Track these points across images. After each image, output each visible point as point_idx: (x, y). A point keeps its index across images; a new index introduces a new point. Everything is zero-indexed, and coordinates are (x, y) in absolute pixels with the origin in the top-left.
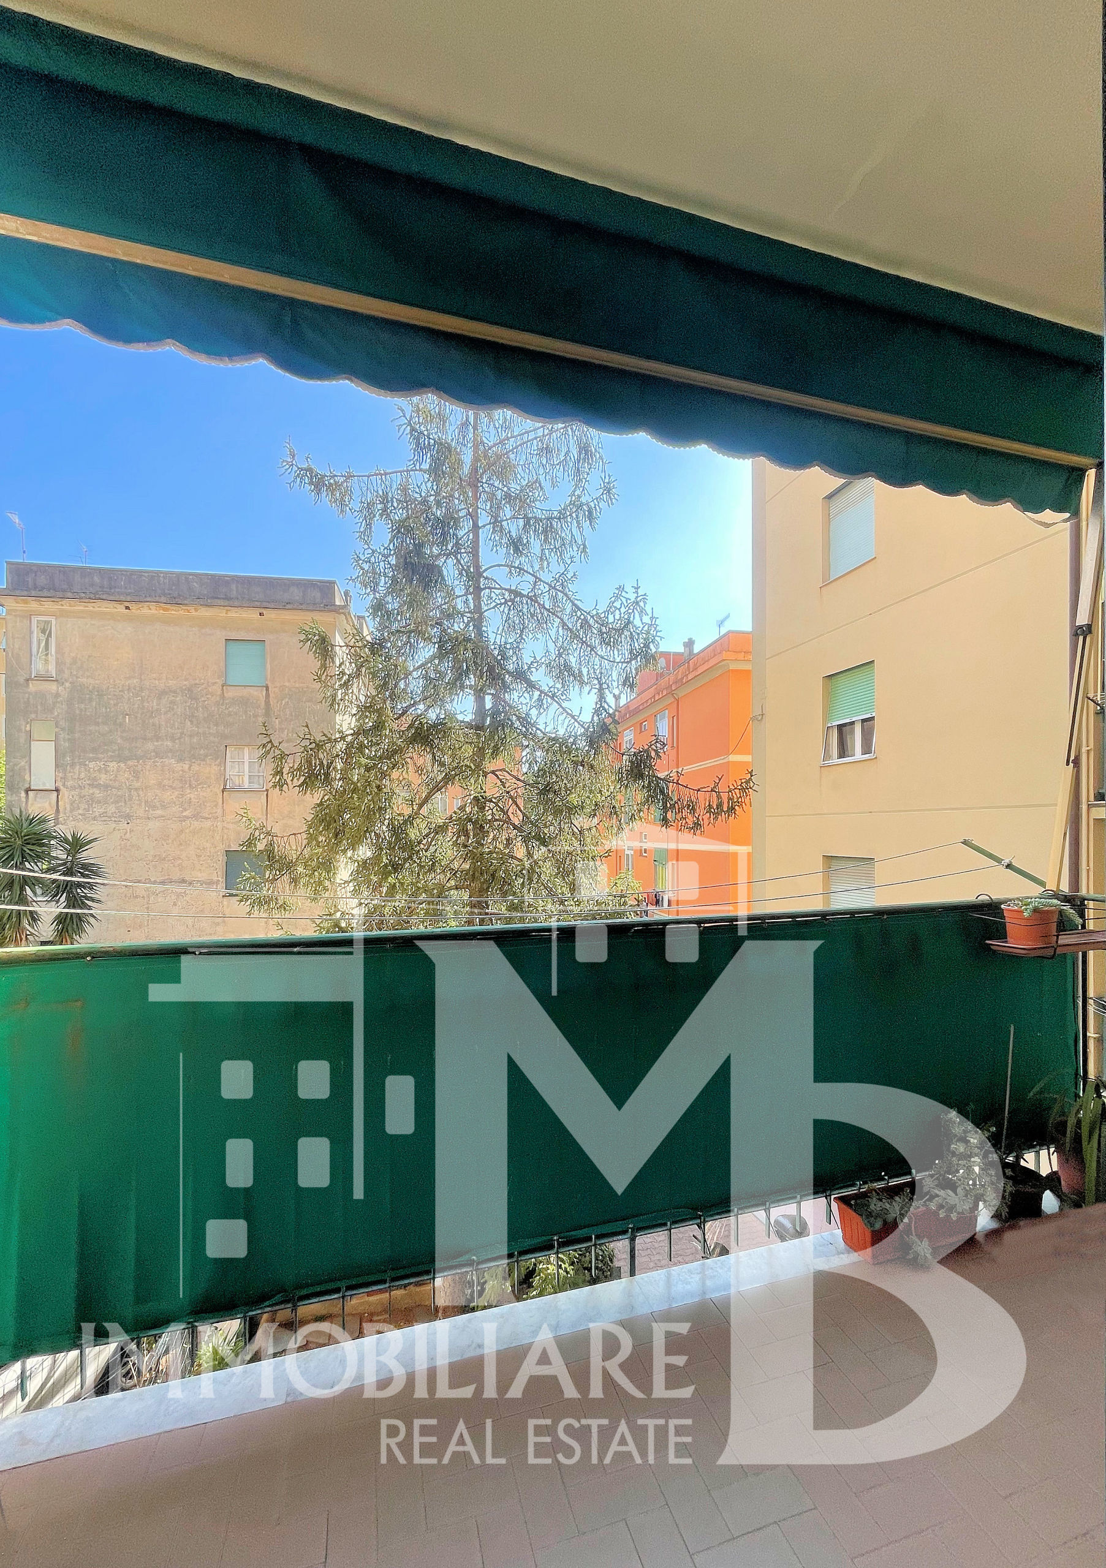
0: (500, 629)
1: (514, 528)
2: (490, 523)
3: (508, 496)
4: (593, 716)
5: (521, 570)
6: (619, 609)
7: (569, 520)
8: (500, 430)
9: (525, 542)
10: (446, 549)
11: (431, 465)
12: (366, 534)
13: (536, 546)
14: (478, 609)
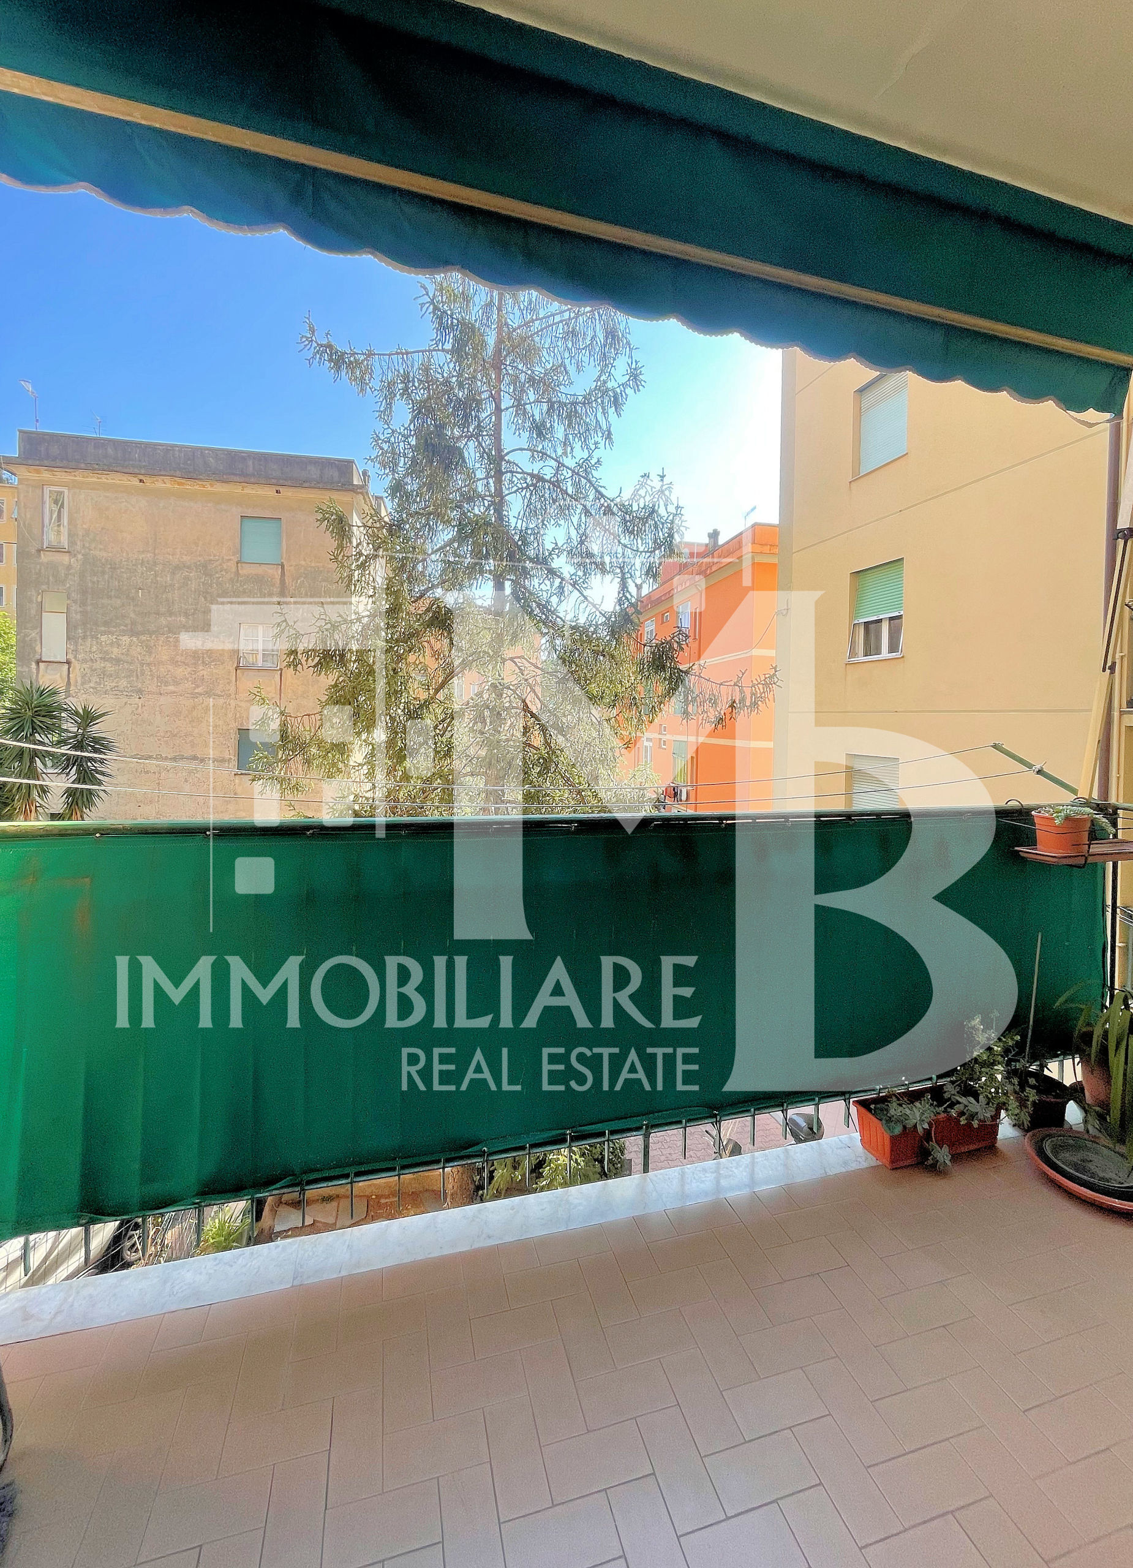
0: (522, 513)
1: (537, 412)
2: (513, 407)
3: (531, 379)
4: (615, 606)
5: (544, 455)
6: (644, 497)
7: (594, 405)
8: (525, 312)
9: (548, 425)
10: (468, 431)
11: (453, 346)
12: (386, 414)
13: (560, 431)
14: (499, 493)
